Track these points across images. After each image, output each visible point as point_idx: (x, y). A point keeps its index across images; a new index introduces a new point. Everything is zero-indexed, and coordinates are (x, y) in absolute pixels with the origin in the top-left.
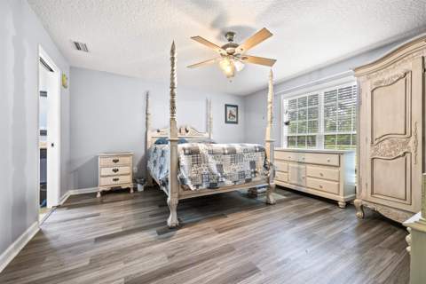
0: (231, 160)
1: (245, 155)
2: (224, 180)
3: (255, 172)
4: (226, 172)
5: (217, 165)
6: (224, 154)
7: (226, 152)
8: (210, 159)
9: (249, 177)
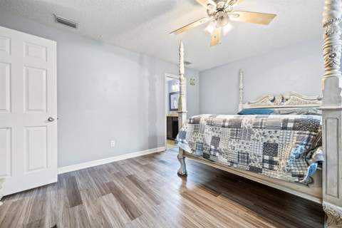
0: (232, 134)
1: (257, 132)
2: (217, 154)
3: (272, 162)
4: (221, 146)
5: (214, 138)
6: (223, 126)
7: (227, 124)
8: (208, 129)
9: (257, 165)
